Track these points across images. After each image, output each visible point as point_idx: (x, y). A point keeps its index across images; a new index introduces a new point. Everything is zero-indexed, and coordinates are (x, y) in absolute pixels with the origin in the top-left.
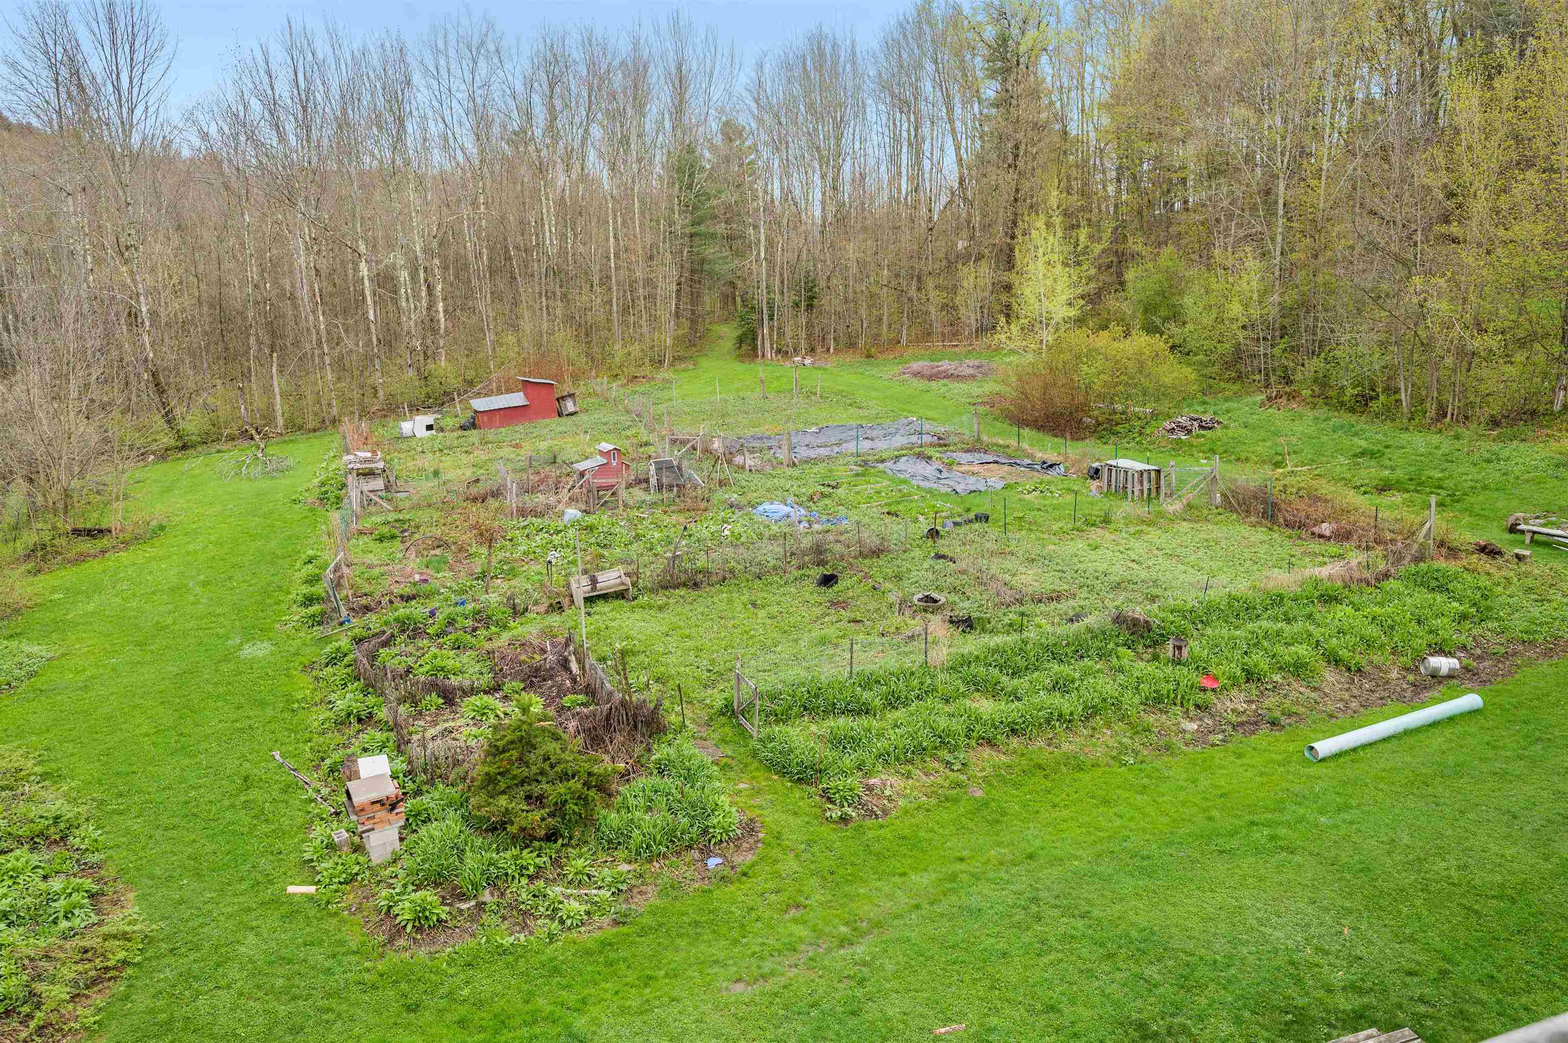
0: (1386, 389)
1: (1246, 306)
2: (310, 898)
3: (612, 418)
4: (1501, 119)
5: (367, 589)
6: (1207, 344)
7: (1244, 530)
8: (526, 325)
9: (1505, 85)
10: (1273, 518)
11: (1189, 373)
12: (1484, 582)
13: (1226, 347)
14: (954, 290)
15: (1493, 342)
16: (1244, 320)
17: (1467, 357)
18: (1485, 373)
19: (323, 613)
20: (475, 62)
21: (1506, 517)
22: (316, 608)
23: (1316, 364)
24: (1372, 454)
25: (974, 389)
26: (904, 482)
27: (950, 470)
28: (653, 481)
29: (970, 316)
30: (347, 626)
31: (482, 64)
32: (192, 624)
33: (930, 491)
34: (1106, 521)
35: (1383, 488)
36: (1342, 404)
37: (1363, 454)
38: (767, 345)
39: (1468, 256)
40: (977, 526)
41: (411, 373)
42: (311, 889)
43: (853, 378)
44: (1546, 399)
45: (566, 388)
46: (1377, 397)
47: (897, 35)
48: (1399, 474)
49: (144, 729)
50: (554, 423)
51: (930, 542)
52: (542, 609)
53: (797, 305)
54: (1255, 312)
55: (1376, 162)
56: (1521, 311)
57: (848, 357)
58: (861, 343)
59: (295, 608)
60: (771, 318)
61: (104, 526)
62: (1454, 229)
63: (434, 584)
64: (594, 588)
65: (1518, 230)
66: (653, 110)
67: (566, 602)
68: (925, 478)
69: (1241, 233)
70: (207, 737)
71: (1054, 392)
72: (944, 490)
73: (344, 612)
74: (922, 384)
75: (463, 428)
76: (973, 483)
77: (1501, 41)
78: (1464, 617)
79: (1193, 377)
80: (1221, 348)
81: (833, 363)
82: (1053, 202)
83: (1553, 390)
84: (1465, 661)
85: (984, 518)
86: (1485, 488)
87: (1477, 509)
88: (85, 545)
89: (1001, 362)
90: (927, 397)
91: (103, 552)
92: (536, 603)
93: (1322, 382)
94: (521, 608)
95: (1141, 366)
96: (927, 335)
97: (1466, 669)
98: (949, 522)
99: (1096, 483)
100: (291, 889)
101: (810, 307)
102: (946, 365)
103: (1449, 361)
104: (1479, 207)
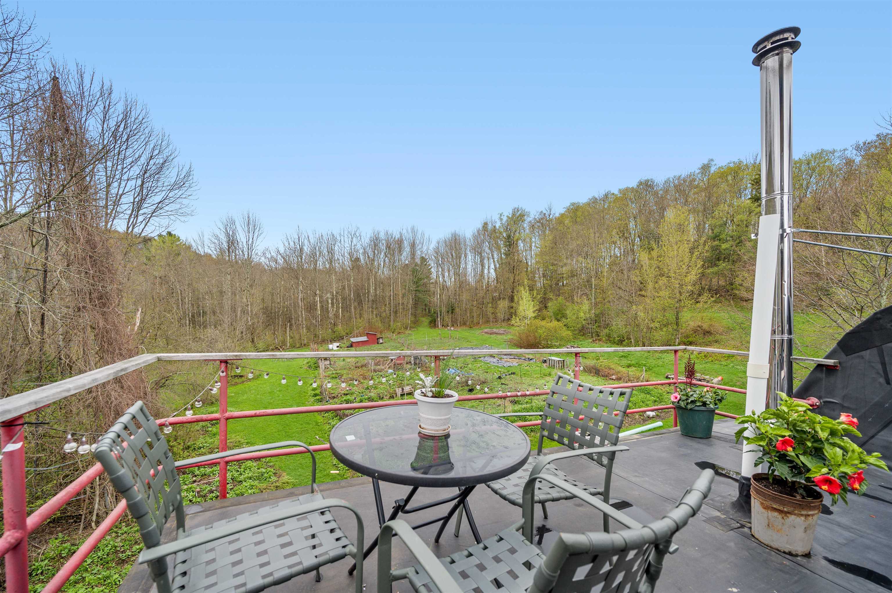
0: (627, 338)
1: (585, 314)
2: (338, 474)
3: (395, 345)
4: (655, 263)
5: (332, 392)
6: (574, 325)
7: (591, 378)
8: (365, 316)
9: (654, 254)
10: (598, 374)
11: (569, 333)
12: (660, 391)
13: (579, 326)
14: (496, 308)
15: (657, 325)
16: (584, 318)
17: (650, 329)
18: (655, 334)
19: (321, 399)
20: (352, 238)
21: (665, 374)
22: (318, 397)
23: (606, 331)
24: (625, 357)
25: (504, 337)
26: (488, 363)
27: (501, 360)
28: (413, 362)
29: (500, 316)
30: (329, 402)
31: (354, 239)
32: (280, 402)
33: (496, 366)
34: (550, 375)
35: (629, 366)
36: (615, 342)
37: (622, 356)
38: (439, 323)
39: (648, 301)
40: (512, 375)
41: (330, 330)
42: (338, 472)
43: (467, 334)
44: (673, 341)
45: (379, 336)
46: (625, 341)
47: (476, 234)
48: (633, 362)
49: (274, 431)
50: (376, 346)
51: (499, 380)
52: (388, 397)
53: (448, 312)
54: (588, 316)
55: (620, 274)
56: (664, 316)
57: (464, 328)
58: (468, 324)
59: (311, 397)
60: (441, 315)
61: (241, 375)
62: (643, 293)
63: (353, 391)
64: (403, 392)
65: (662, 293)
66: (405, 254)
67: (395, 396)
68: (494, 362)
69: (582, 293)
70: (294, 432)
71: (530, 338)
72: (500, 366)
73: (328, 398)
74: (488, 336)
75: (348, 347)
76: (508, 364)
77: (652, 242)
78: (655, 401)
79: (571, 334)
80: (578, 326)
81: (460, 329)
82: (526, 283)
83: (675, 339)
84: (657, 413)
85: (513, 373)
86: (658, 366)
87: (656, 372)
88: (237, 380)
89: (513, 330)
90: (491, 339)
91: (243, 382)
92: (386, 396)
93: (609, 336)
94: (381, 397)
95: (556, 331)
96: (488, 321)
97: (657, 415)
98: (504, 374)
99: (545, 364)
100: (332, 472)
101: (452, 313)
102: (495, 330)
103: (645, 330)
104: (650, 286)
